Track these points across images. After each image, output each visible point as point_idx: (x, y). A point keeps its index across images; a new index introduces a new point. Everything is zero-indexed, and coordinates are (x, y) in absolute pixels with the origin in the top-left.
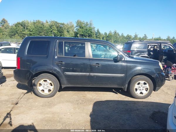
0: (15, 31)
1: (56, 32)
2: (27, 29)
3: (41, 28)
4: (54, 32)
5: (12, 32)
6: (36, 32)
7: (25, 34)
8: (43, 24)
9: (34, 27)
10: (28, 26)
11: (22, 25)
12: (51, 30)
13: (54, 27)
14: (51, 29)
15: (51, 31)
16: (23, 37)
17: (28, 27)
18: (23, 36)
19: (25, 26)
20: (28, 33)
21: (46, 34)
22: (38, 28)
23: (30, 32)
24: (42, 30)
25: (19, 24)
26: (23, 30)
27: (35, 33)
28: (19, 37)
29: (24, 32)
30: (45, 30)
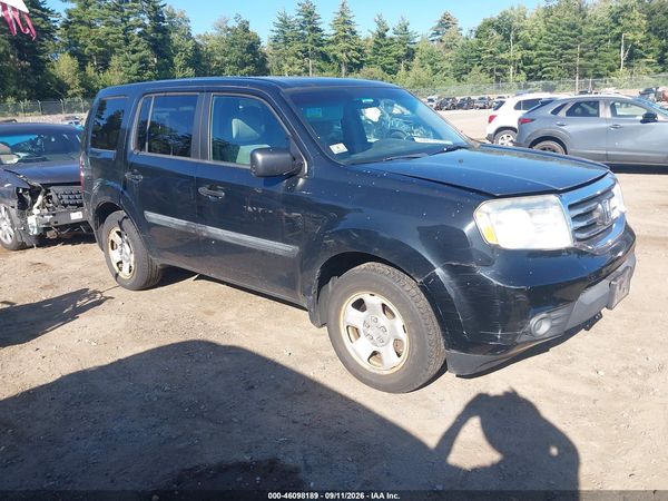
0: (474, 54)
1: (641, 36)
2: (517, 39)
3: (573, 27)
4: (631, 37)
5: (466, 60)
6: (548, 49)
7: (506, 62)
8: (581, 10)
9: (544, 31)
10: (522, 28)
11: (499, 29)
12: (618, 30)
13: (636, 14)
14: (619, 24)
15: (618, 37)
16: (498, 74)
17: (521, 33)
18: (497, 71)
19: (510, 29)
20: (519, 55)
21: (592, 53)
22: (560, 29)
23: (525, 52)
24: (575, 36)
25: (490, 24)
26: (500, 48)
27: (544, 52)
28: (483, 76)
29: (502, 56)
30: (589, 35)
